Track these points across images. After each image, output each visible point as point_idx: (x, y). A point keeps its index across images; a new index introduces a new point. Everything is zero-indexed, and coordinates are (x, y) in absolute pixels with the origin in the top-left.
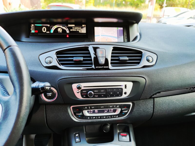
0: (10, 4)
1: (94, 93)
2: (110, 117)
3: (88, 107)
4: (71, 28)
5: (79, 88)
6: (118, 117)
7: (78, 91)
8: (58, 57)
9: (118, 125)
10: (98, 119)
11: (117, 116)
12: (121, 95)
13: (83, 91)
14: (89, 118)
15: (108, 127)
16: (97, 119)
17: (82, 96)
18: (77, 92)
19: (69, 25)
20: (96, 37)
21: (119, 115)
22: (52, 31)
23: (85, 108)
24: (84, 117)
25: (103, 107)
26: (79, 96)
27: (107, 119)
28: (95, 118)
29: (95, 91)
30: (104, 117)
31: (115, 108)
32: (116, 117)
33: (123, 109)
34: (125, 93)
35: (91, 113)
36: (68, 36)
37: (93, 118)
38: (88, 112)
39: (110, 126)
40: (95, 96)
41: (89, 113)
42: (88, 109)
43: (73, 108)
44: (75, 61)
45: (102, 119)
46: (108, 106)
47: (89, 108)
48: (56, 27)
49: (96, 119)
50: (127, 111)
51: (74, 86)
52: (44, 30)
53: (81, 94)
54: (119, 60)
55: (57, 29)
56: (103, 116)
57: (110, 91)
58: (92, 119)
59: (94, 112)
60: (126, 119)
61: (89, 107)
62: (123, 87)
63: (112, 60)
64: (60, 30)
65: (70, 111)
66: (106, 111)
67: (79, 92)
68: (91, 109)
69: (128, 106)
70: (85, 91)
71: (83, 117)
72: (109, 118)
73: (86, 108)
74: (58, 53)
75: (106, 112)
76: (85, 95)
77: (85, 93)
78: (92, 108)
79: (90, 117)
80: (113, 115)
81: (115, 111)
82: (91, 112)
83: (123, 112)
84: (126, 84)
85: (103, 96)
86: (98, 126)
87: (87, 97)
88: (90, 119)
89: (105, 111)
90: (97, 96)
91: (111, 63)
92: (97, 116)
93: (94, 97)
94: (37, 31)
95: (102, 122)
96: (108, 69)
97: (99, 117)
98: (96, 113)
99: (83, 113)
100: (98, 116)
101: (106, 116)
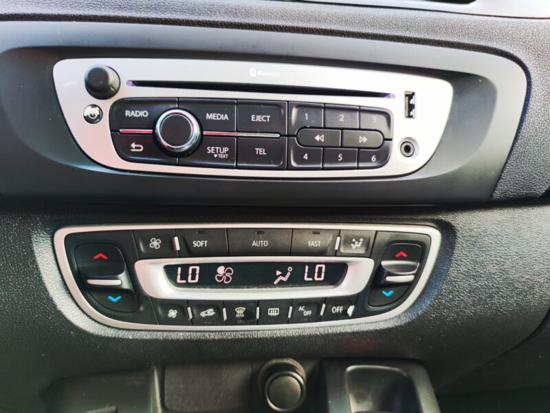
1: (202, 130)
2: (308, 313)
3: (166, 237)
6: (355, 315)
7: (94, 106)
9: (350, 369)
10: (232, 320)
11: (350, 310)
13: (128, 113)
14: (173, 314)
15: (297, 379)
16: (227, 323)
18: (88, 119)
21: (363, 303)
23: (147, 243)
24: (142, 308)
25: (265, 243)
27: (288, 322)
28: (211, 312)
29: (210, 116)
30: (273, 312)
31: (336, 254)
32: (344, 315)
33: (384, 263)
34: (407, 149)
35: (188, 285)
37: (203, 314)
38: (170, 271)
39: (304, 376)
40: (211, 150)
41: (179, 280)
42: (167, 251)
43: (68, 239)
45: (258, 323)
46: (296, 236)
47: (178, 248)
49: (217, 320)
50: (408, 278)
53: (114, 130)
56: (266, 304)
57: (313, 123)
58: (192, 323)
59: (208, 278)
60: (400, 326)
61: (176, 239)
62: (395, 107)
66: (284, 275)
67: (100, 117)
68: (188, 251)
69: (417, 250)
70: (143, 114)
71: (138, 303)
72: (298, 319)
73: (155, 244)
75: (285, 279)
76: (139, 139)
77: (138, 126)
78: (196, 244)
79: (180, 305)
80: (325, 300)
81: (336, 274)
82: (190, 280)
83: (389, 279)
84: (410, 90)
85: (260, 151)
86: (235, 376)
87: (155, 151)
88: (182, 320)
89: (278, 273)
90: (226, 149)
92: (224, 303)
95: (260, 341)
97: (240, 312)
98: (222, 286)
99: (132, 277)
100: (232, 305)
101: (283, 304)
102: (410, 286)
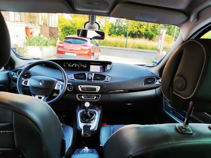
0: (31, 33)
3: (83, 95)
4: (80, 65)
5: (81, 87)
8: (74, 76)
12: (96, 91)
16: (87, 100)
17: (82, 90)
19: (80, 64)
20: (90, 69)
22: (72, 66)
25: (89, 95)
26: (80, 90)
29: (86, 88)
32: (94, 100)
34: (97, 90)
36: (79, 68)
38: (84, 97)
44: (80, 78)
45: (89, 100)
46: (91, 95)
48: (74, 64)
51: (79, 86)
52: (69, 65)
54: (96, 78)
55: (74, 65)
60: (98, 101)
62: (97, 88)
63: (94, 78)
64: (75, 66)
65: (77, 96)
66: (90, 97)
69: (99, 96)
71: (82, 98)
74: (74, 75)
77: (82, 89)
78: (85, 95)
79: (84, 99)
81: (94, 97)
83: (97, 98)
85: (89, 90)
87: (83, 90)
91: (93, 79)
93: (86, 90)
94: (66, 66)
96: (92, 81)
98: (87, 98)
102: (99, 98)
